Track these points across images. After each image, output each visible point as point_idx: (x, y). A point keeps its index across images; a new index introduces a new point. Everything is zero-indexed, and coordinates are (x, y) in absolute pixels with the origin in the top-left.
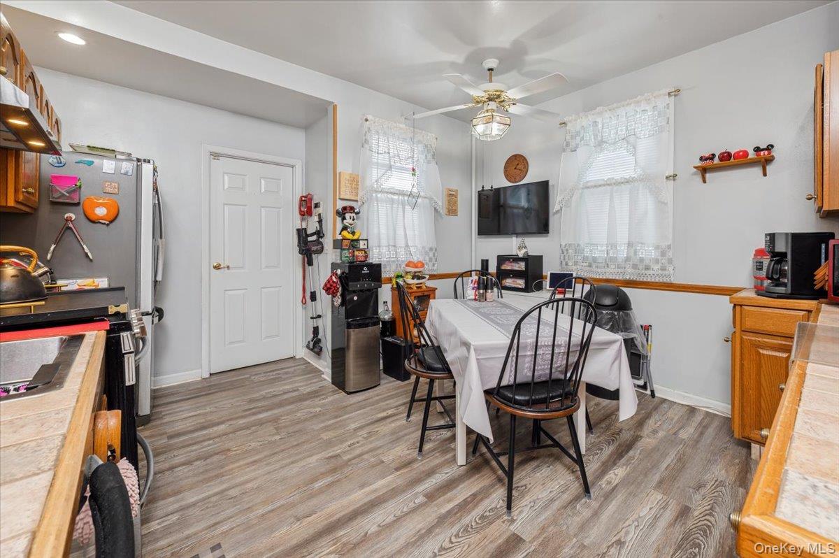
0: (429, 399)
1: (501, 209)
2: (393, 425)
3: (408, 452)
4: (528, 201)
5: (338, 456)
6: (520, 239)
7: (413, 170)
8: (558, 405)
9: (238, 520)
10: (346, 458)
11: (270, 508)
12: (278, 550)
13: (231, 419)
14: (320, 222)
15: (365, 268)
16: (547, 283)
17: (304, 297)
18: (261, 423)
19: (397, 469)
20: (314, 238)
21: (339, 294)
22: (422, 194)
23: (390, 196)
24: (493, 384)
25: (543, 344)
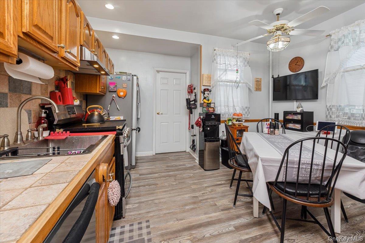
0: (239, 180)
1: (288, 87)
2: (223, 189)
3: (229, 203)
4: (306, 82)
5: (197, 197)
6: (298, 103)
7: (237, 70)
8: (316, 200)
9: (157, 213)
10: (200, 198)
11: (168, 212)
12: (168, 230)
13: (160, 172)
14: (195, 95)
15: (213, 116)
16: (316, 127)
17: (189, 127)
18: (170, 176)
19: (222, 210)
20: (193, 102)
21: (201, 127)
22: (242, 81)
23: (225, 83)
24: (273, 179)
25: (303, 162)
